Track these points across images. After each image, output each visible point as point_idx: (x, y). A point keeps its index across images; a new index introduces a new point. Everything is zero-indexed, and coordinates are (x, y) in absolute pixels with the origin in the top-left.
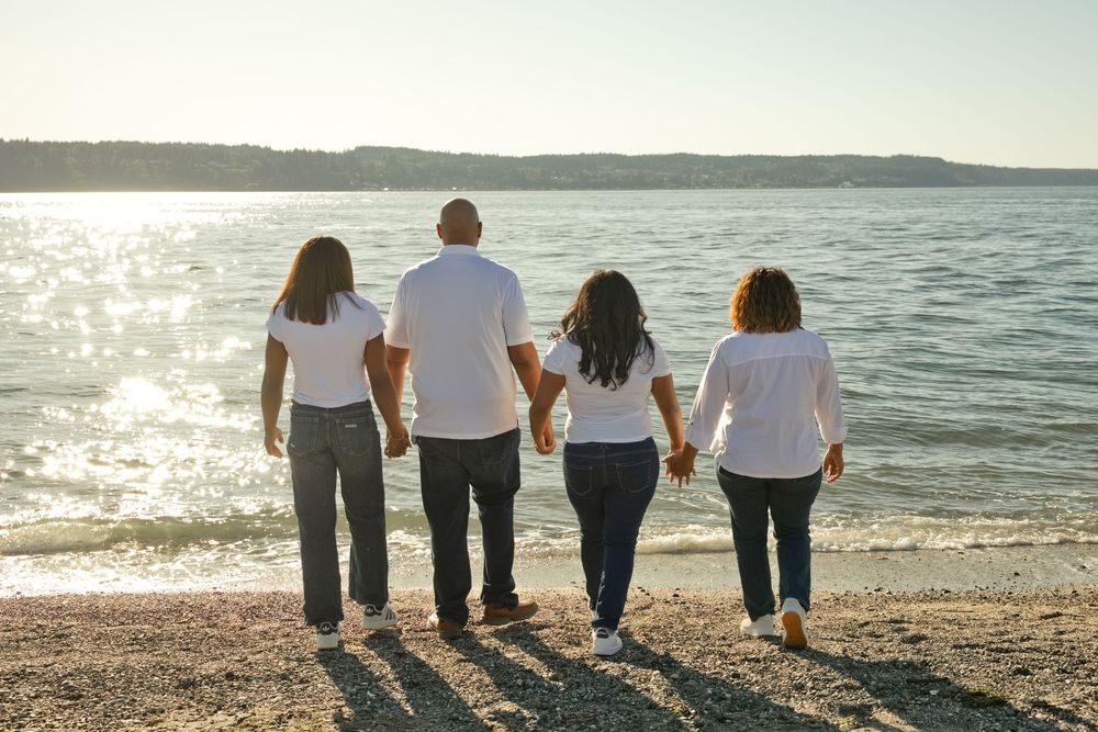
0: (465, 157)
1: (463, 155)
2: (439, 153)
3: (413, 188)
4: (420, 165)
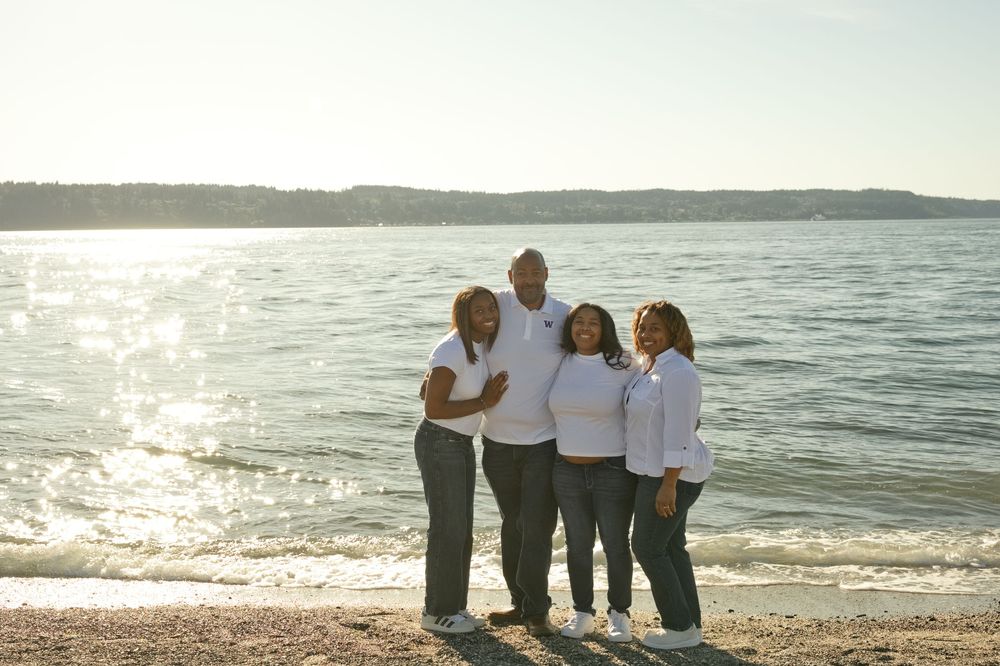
0: (454, 194)
1: (452, 192)
2: (429, 191)
3: (405, 223)
4: (411, 202)
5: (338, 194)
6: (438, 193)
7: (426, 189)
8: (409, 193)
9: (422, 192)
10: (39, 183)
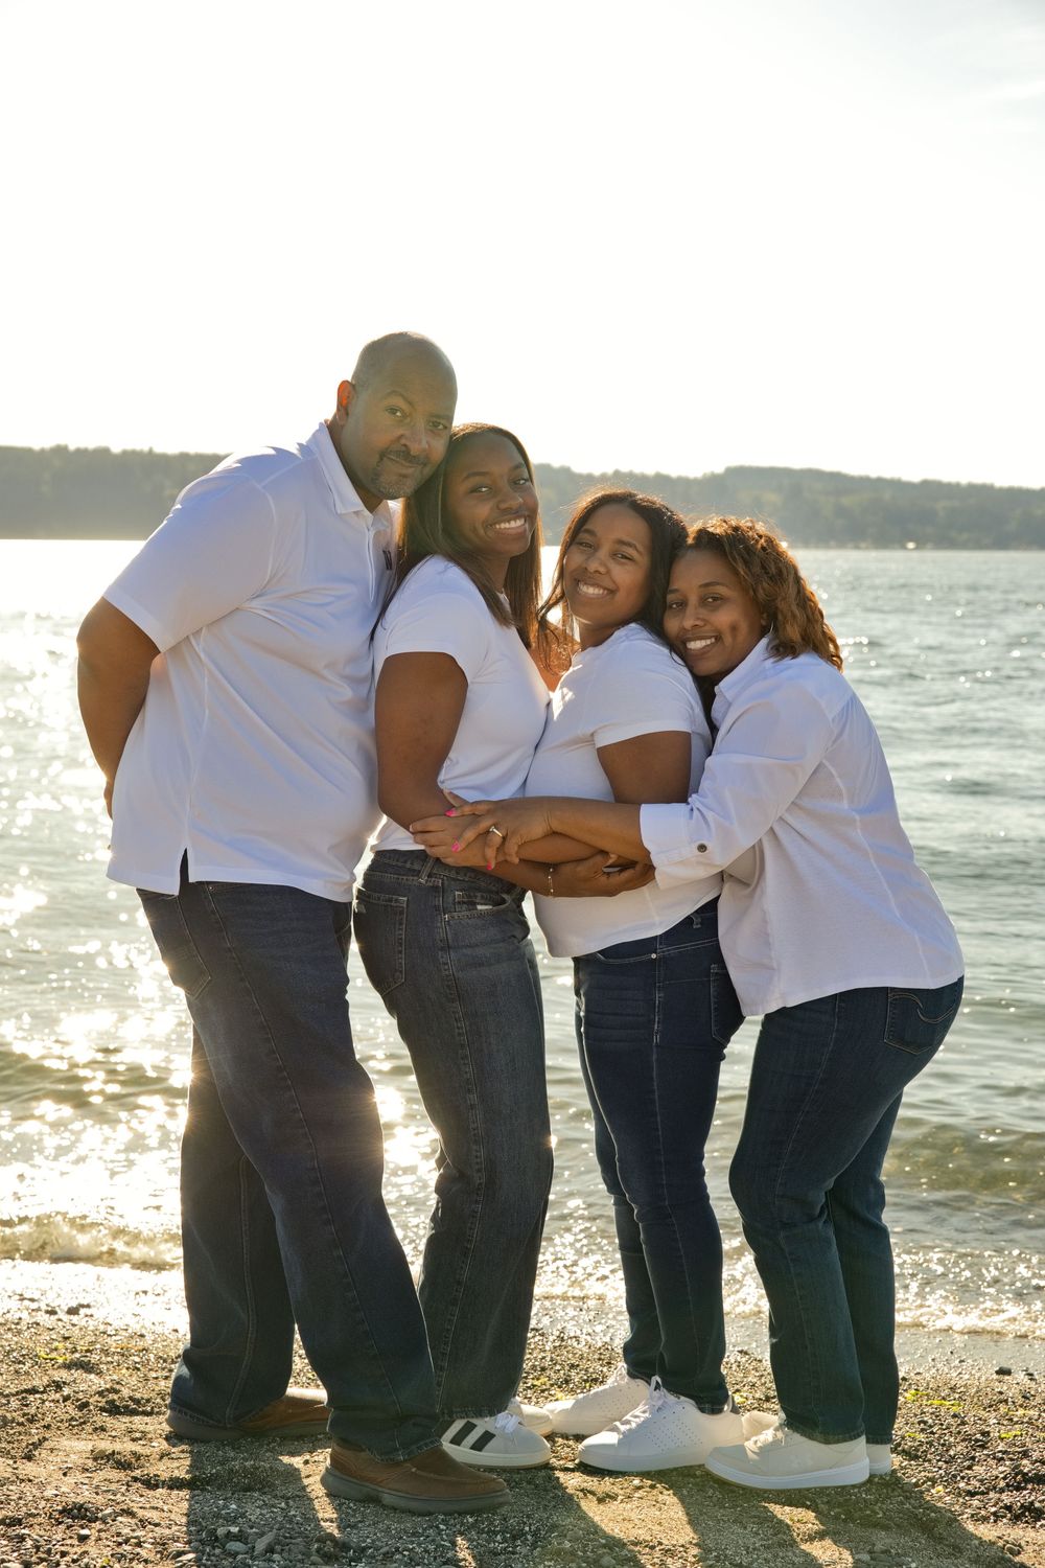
0: (930, 488)
1: (926, 484)
2: (880, 480)
3: (832, 543)
4: (846, 501)
5: (696, 482)
6: (897, 485)
7: (874, 475)
8: (838, 483)
9: (865, 482)
10: (116, 449)
